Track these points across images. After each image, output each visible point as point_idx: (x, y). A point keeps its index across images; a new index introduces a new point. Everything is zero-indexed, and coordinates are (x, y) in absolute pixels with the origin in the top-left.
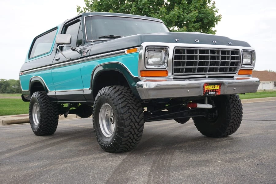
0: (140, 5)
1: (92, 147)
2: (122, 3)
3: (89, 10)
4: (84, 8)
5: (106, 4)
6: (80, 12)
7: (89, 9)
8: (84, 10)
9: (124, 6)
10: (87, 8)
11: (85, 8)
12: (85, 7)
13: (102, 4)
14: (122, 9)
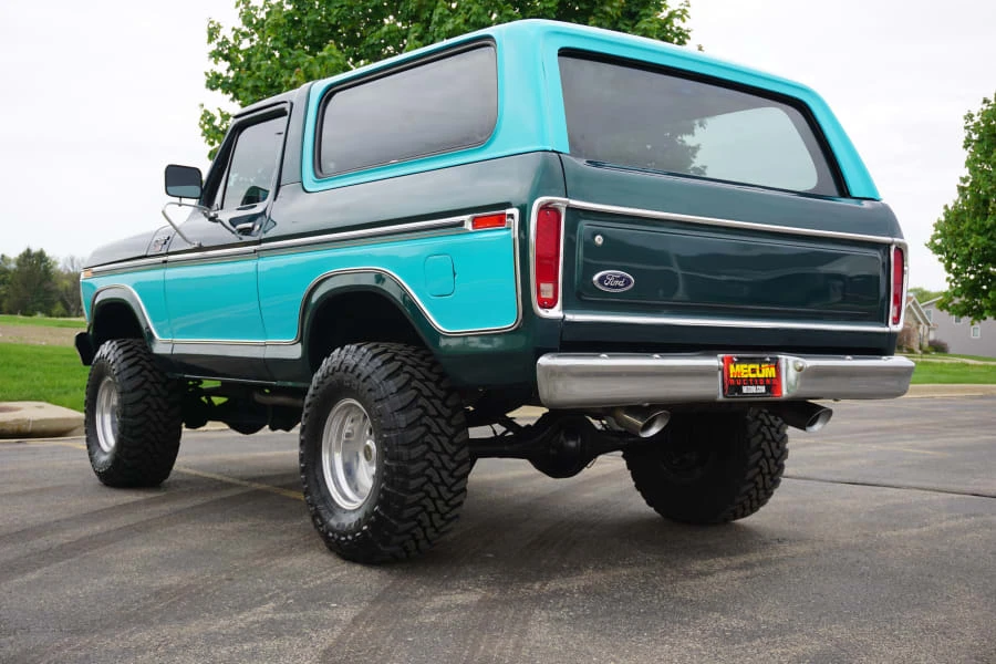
0: (435, 34)
1: (208, 575)
2: (374, 24)
3: (252, 40)
4: (233, 29)
5: (316, 21)
6: (219, 44)
7: (253, 34)
8: (236, 37)
9: (378, 33)
10: (245, 29)
11: (237, 31)
12: (237, 28)
13: (300, 21)
14: (372, 41)
